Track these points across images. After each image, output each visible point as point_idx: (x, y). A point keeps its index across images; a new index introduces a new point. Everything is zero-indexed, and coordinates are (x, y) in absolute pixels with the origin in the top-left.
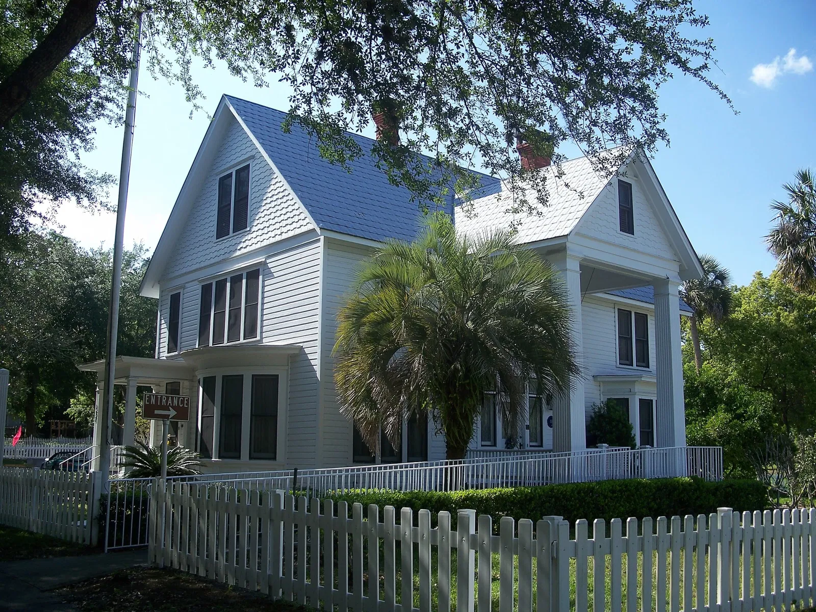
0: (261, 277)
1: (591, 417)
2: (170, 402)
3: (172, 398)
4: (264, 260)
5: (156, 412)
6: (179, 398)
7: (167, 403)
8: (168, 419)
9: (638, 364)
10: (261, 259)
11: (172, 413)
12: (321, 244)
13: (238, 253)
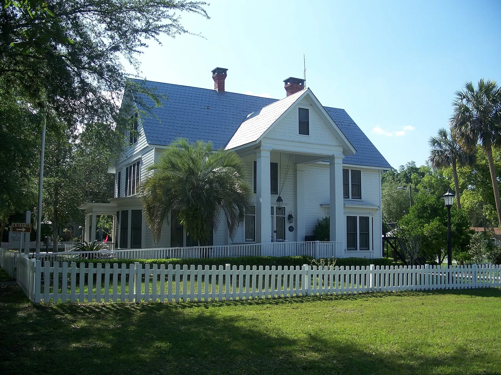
0: (140, 164)
1: (316, 226)
2: (23, 226)
3: (24, 224)
4: (141, 157)
5: (17, 229)
6: (26, 224)
7: (22, 226)
8: (22, 232)
9: (353, 197)
10: (140, 156)
11: (24, 230)
12: (154, 150)
13: (135, 153)
